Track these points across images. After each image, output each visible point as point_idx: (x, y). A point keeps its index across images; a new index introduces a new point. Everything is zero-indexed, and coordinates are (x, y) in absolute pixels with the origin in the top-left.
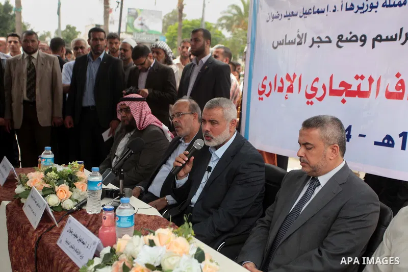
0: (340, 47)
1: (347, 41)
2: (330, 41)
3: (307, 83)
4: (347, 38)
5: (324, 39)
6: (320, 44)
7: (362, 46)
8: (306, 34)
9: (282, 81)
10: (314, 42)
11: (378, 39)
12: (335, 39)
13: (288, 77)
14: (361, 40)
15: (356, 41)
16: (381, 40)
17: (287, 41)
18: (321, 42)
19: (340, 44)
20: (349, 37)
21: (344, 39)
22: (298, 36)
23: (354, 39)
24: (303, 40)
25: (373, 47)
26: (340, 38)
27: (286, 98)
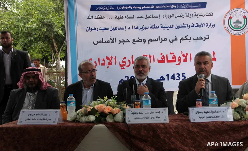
0: (135, 44)
1: (137, 41)
2: (129, 41)
3: (120, 60)
4: (137, 40)
5: (126, 41)
6: (124, 43)
7: (144, 43)
8: (115, 38)
9: (103, 60)
10: (120, 42)
11: (150, 40)
12: (131, 41)
13: (107, 58)
14: (144, 41)
15: (141, 41)
16: (152, 41)
17: (104, 41)
18: (125, 42)
19: (134, 42)
20: (138, 40)
21: (136, 40)
22: (111, 39)
23: (140, 40)
24: (114, 41)
25: (149, 43)
26: (134, 40)
27: (108, 68)
